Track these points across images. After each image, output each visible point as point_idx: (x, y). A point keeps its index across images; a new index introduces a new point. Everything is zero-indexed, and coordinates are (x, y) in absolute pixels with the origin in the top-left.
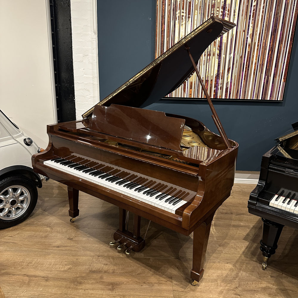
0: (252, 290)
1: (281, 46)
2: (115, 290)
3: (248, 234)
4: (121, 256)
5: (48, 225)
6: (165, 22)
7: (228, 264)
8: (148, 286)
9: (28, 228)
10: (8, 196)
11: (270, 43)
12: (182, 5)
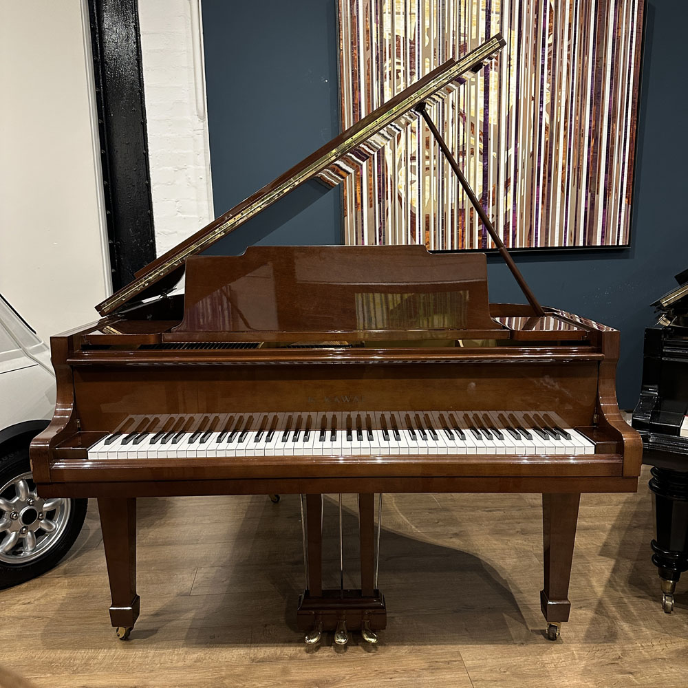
0: (656, 659)
1: (614, 128)
3: (606, 543)
6: (360, 87)
7: (582, 608)
9: (68, 581)
10: (16, 500)
11: (590, 121)
12: (396, 48)
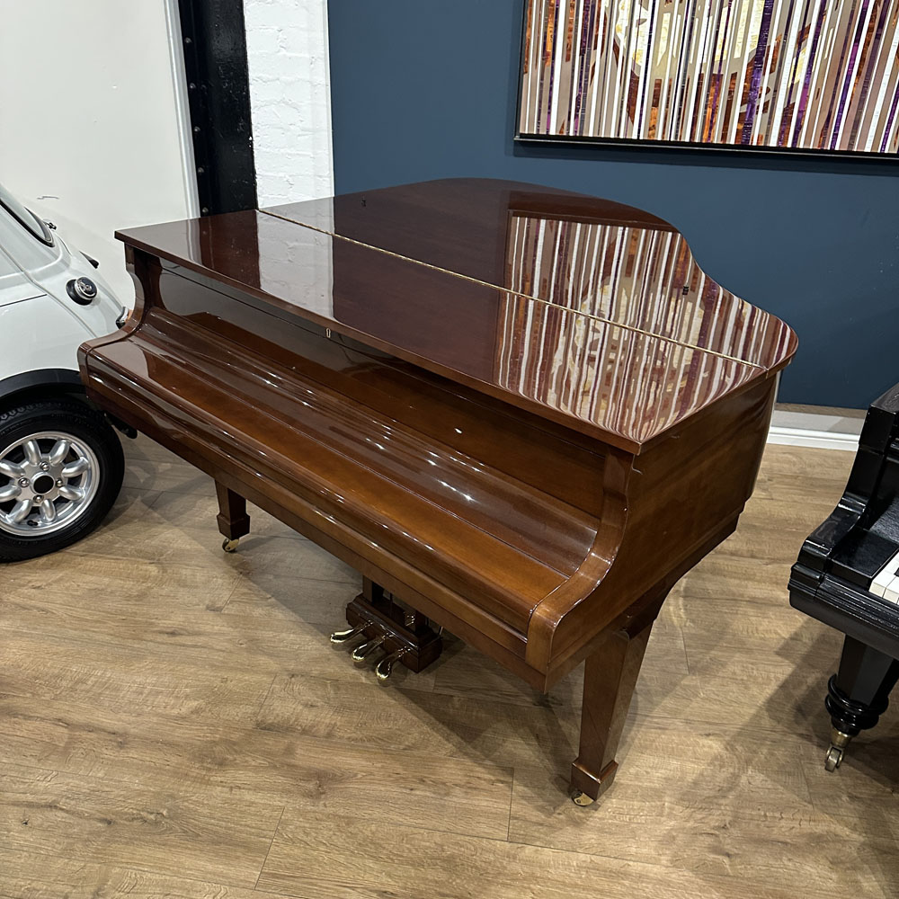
0: (775, 842)
2: (326, 799)
3: (796, 634)
4: (364, 680)
5: (155, 557)
7: (711, 737)
8: (433, 795)
9: (92, 563)
10: (25, 465)
